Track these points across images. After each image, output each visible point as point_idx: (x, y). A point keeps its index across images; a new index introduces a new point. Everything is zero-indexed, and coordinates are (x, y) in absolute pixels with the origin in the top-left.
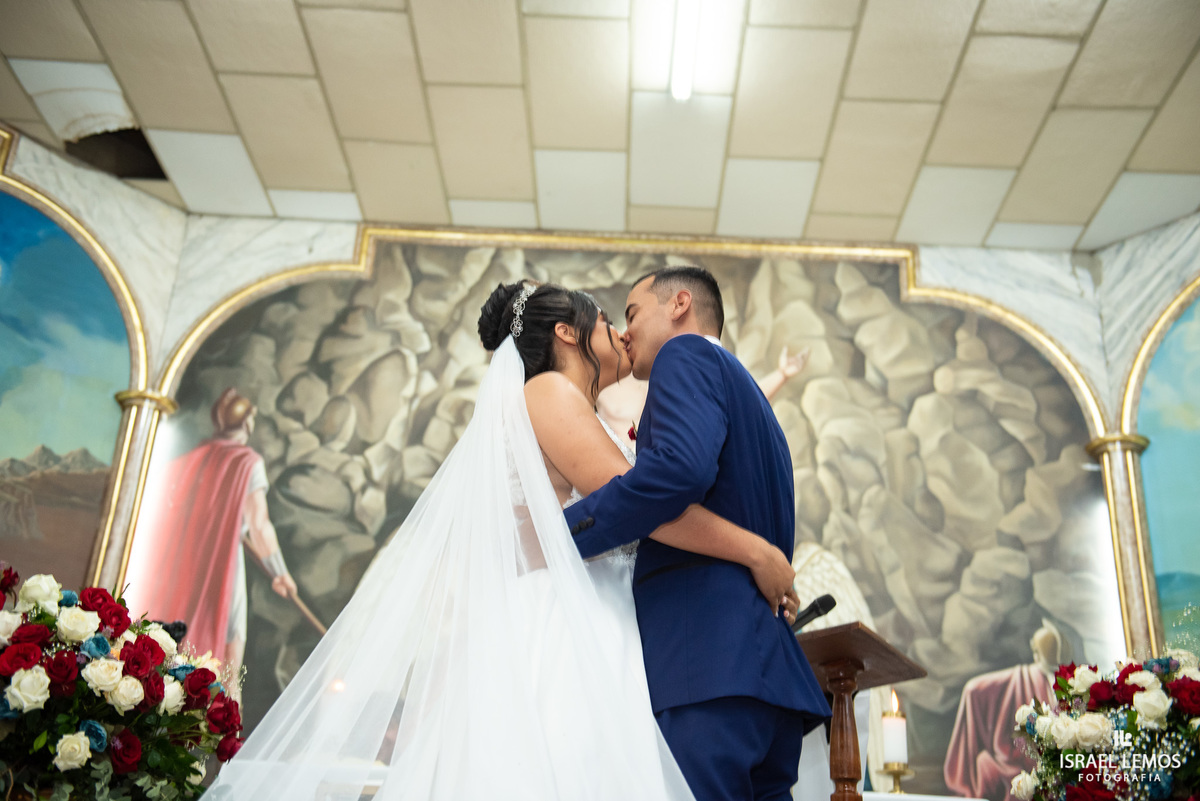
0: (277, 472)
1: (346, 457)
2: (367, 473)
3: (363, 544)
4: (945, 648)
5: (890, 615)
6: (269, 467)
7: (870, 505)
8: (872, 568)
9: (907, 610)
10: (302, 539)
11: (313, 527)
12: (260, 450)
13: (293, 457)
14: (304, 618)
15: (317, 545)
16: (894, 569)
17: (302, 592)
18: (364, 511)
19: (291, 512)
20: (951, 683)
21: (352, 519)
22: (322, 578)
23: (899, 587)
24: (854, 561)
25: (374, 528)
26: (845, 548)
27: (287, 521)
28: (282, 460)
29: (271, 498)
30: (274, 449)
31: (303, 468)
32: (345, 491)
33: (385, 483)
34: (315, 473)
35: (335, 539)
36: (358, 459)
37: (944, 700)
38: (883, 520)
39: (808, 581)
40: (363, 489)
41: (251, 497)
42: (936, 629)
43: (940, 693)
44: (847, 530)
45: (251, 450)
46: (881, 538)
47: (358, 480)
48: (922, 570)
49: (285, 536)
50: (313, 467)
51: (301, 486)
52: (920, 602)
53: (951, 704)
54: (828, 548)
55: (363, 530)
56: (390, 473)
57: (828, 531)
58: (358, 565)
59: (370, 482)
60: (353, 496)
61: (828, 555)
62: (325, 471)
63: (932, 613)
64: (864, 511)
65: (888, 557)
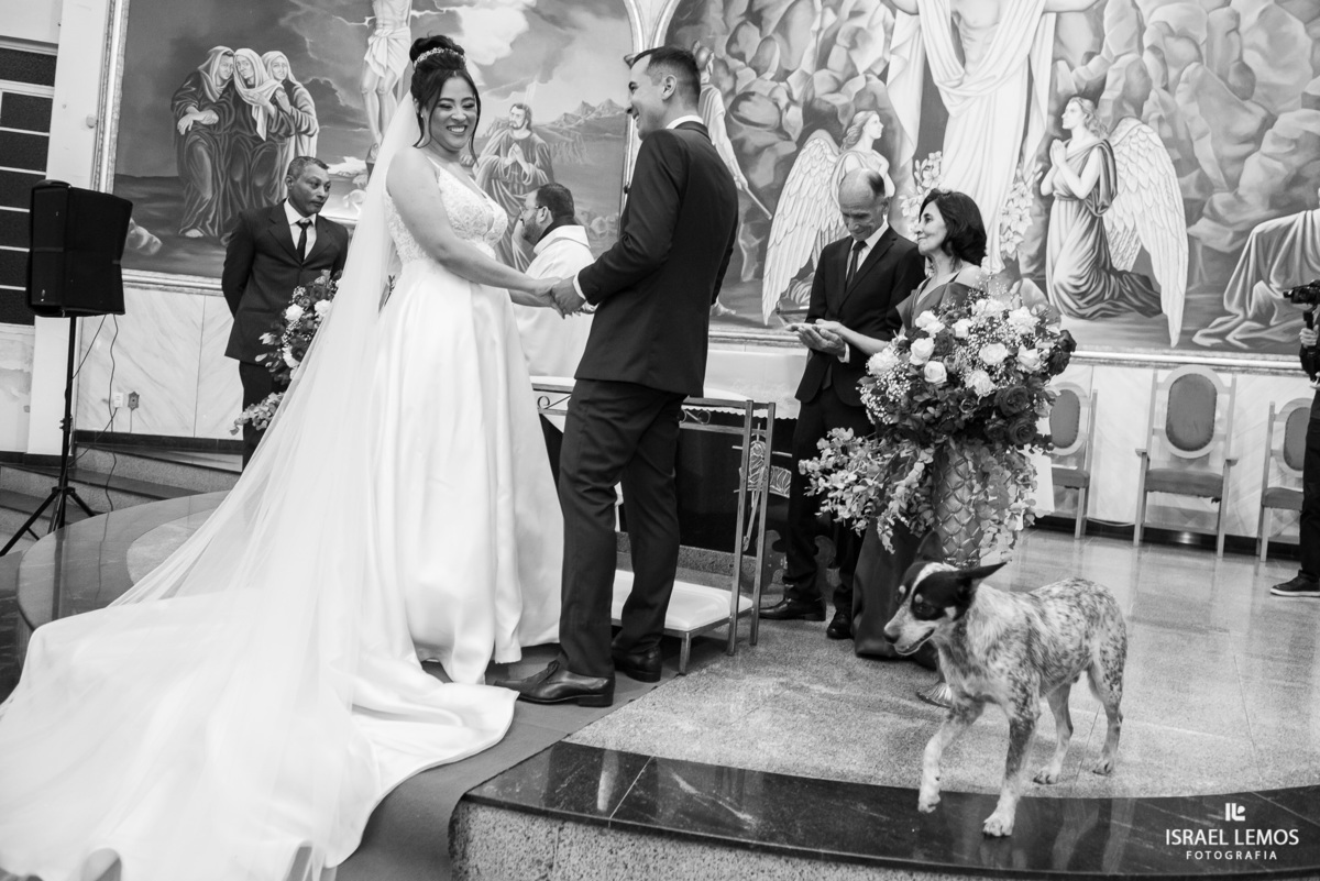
0: (730, 100)
1: (775, 84)
2: (789, 95)
3: (790, 148)
4: (1240, 199)
5: (1195, 174)
6: (725, 97)
7: (1187, 81)
8: (1182, 136)
9: (1210, 169)
10: (749, 148)
11: (756, 138)
12: (718, 86)
13: (739, 89)
14: (754, 204)
15: (759, 151)
16: (1202, 136)
17: (751, 186)
18: (788, 123)
19: (741, 129)
20: (1240, 228)
21: (780, 130)
22: (763, 175)
23: (1205, 151)
24: (1167, 131)
25: (795, 137)
26: (1160, 120)
27: (739, 136)
28: (732, 91)
29: (727, 120)
30: (727, 84)
31: (746, 96)
32: (776, 109)
33: (802, 101)
34: (754, 98)
35: (770, 146)
36: (783, 84)
37: (1233, 242)
38: (1198, 92)
39: (1126, 150)
40: (787, 108)
41: (715, 120)
42: (1233, 184)
43: (1230, 235)
44: (1164, 104)
45: (712, 86)
46: (1194, 109)
47: (783, 101)
48: (1227, 134)
49: (738, 146)
50: (753, 94)
51: (746, 109)
52: (1222, 162)
53: (1238, 245)
54: (1145, 123)
55: (788, 138)
56: (805, 93)
57: (1147, 107)
58: (787, 163)
59: (792, 101)
60: (781, 113)
61: (1144, 128)
62: (761, 96)
63: (1231, 171)
64: (1181, 86)
65: (1198, 125)
